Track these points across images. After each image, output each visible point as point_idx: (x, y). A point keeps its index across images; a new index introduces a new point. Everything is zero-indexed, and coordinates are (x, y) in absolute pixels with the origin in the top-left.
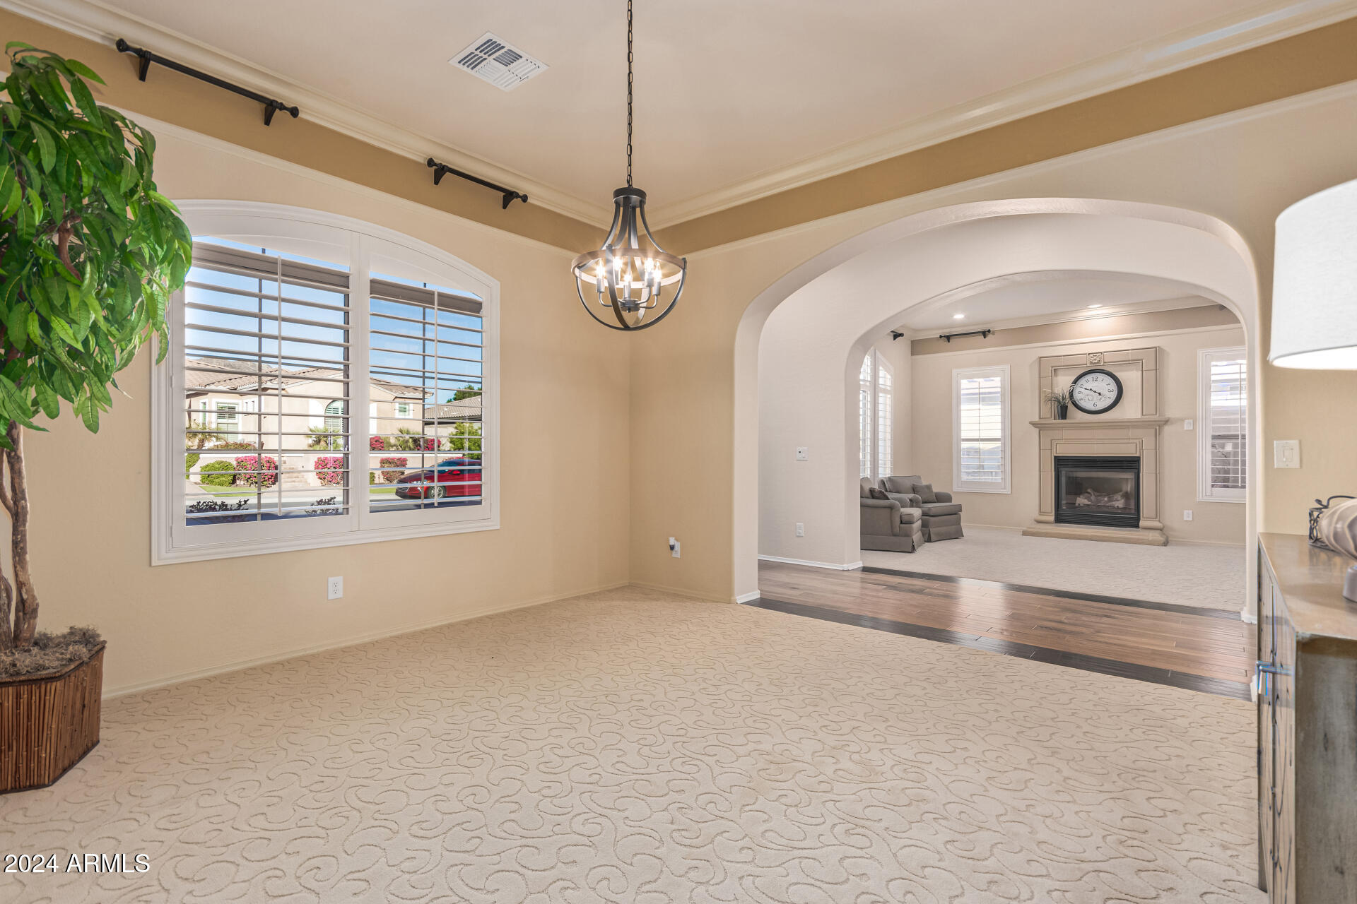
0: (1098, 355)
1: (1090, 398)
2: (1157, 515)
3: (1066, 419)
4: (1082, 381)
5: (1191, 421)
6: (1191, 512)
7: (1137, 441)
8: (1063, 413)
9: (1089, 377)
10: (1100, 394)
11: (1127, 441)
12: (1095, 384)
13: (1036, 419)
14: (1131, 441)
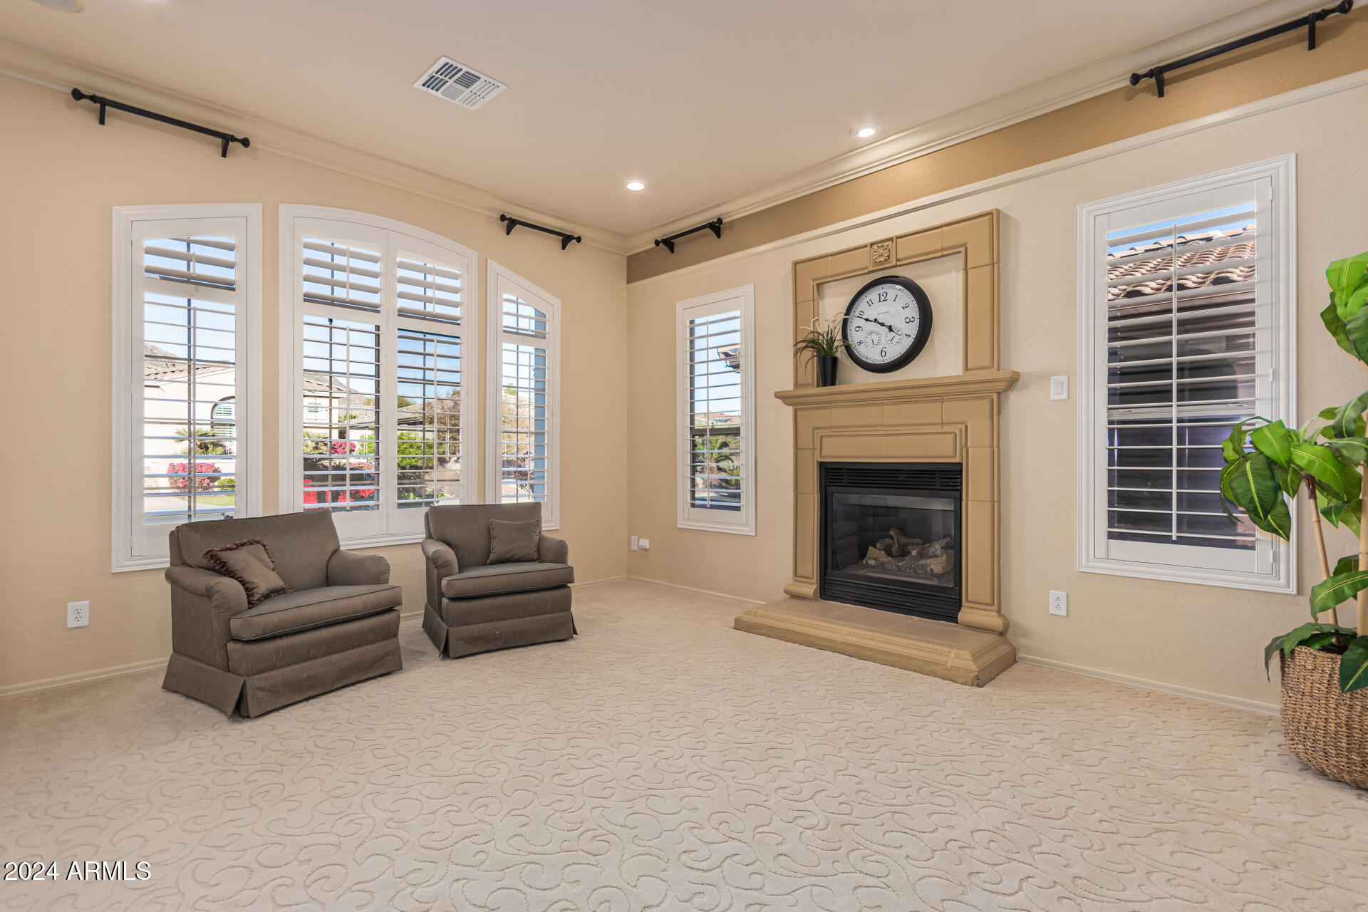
0: (886, 244)
1: (876, 339)
2: (997, 598)
3: (833, 383)
4: (862, 305)
5: (1064, 378)
6: (1063, 595)
7: (956, 429)
8: (828, 371)
9: (873, 294)
10: (890, 328)
11: (938, 429)
12: (883, 307)
13: (788, 386)
14: (946, 428)
